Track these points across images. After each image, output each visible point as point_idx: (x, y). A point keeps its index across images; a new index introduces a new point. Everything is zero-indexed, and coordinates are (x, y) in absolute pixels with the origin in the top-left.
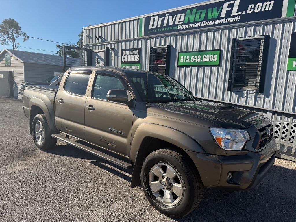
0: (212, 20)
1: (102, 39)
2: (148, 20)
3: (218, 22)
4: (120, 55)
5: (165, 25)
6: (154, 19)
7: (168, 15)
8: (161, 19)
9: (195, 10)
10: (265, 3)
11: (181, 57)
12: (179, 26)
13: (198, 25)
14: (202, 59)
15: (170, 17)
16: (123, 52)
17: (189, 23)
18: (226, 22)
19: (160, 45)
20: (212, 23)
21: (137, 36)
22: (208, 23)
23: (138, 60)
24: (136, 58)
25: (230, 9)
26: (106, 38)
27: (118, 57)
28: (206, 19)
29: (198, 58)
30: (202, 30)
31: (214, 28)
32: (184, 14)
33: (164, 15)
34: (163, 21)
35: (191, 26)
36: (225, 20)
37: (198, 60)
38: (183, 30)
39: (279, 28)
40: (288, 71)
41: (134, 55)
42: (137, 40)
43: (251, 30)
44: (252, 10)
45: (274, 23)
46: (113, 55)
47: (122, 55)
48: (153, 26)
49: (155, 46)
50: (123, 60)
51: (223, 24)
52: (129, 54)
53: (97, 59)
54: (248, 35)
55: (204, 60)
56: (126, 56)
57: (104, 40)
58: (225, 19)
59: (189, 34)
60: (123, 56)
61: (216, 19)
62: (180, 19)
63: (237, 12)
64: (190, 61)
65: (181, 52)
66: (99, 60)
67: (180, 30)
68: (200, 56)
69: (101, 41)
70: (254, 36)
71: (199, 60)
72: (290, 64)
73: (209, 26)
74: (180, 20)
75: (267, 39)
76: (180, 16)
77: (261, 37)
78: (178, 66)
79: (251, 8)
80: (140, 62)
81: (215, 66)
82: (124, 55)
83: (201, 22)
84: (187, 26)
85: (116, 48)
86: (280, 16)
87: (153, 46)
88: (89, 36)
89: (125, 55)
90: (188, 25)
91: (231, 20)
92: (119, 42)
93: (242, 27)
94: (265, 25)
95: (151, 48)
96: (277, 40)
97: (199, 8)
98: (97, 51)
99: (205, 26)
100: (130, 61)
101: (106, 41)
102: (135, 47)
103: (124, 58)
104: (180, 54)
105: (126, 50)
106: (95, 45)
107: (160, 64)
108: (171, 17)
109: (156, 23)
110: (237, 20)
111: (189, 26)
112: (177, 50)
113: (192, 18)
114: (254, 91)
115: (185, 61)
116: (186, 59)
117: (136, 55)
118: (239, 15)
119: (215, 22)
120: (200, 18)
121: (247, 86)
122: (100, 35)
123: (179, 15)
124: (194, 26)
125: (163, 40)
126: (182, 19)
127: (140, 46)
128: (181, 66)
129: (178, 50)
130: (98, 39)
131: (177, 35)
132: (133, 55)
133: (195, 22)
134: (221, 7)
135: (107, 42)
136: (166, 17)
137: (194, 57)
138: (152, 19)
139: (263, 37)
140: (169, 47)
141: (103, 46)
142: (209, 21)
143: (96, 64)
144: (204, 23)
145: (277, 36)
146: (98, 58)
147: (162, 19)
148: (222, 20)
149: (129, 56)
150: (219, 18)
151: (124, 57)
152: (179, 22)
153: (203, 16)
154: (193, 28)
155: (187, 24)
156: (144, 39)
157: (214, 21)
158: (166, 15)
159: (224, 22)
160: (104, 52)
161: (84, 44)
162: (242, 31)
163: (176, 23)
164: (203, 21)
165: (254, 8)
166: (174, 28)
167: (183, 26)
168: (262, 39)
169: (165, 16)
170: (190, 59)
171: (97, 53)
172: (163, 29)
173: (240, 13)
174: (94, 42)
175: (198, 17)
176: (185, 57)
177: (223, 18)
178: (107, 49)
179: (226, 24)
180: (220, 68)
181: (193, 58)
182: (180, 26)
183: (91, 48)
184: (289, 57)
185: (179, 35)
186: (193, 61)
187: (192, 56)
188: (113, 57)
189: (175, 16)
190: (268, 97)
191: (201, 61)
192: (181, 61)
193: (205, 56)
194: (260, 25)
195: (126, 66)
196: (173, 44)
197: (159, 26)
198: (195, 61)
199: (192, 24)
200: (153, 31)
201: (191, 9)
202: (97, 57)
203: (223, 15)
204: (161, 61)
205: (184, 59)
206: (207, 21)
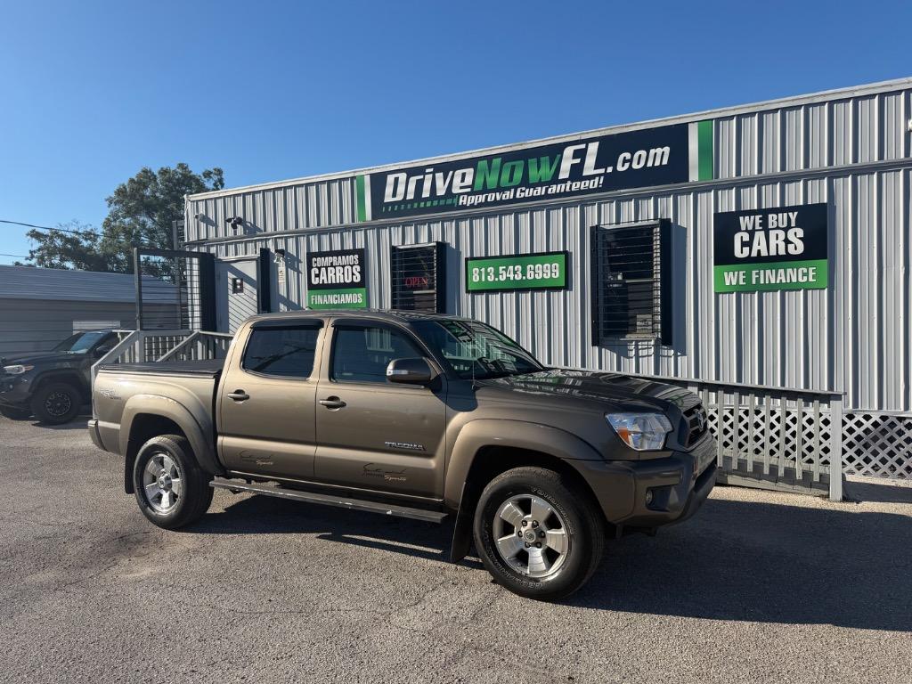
0: (540, 184)
1: (245, 228)
2: (378, 181)
3: (554, 189)
4: (303, 267)
5: (426, 194)
6: (396, 180)
7: (432, 170)
8: (413, 180)
9: (497, 162)
10: (652, 151)
11: (474, 270)
12: (461, 197)
13: (508, 195)
14: (524, 273)
15: (437, 175)
16: (314, 259)
17: (485, 190)
18: (573, 189)
19: (417, 242)
20: (540, 191)
21: (353, 221)
22: (529, 192)
23: (357, 279)
24: (353, 274)
25: (578, 161)
26: (260, 224)
27: (299, 272)
28: (526, 183)
29: (515, 273)
30: (517, 208)
31: (547, 204)
32: (472, 170)
33: (420, 171)
34: (420, 184)
35: (491, 197)
36: (571, 186)
37: (516, 276)
38: (472, 206)
39: (686, 202)
40: (717, 295)
41: (346, 268)
42: (353, 229)
43: (628, 209)
44: (627, 165)
45: (676, 194)
46: (282, 268)
47: (310, 267)
48: (394, 195)
49: (403, 244)
50: (315, 281)
51: (565, 194)
52: (332, 263)
53: (234, 280)
54: (624, 218)
55: (530, 276)
56: (323, 270)
57: (252, 231)
58: (569, 183)
59: (487, 216)
60: (314, 271)
61: (549, 184)
62: (463, 181)
63: (595, 169)
64: (497, 279)
65: (472, 258)
66: (238, 281)
67: (464, 207)
68: (520, 267)
69: (245, 233)
70: (636, 221)
71: (519, 277)
72: (720, 279)
73: (533, 198)
74: (463, 184)
75: (666, 225)
76: (464, 175)
77: (652, 222)
79: (625, 161)
80: (363, 284)
81: (557, 289)
82: (317, 267)
83: (516, 188)
84: (482, 198)
85: (292, 250)
86: (686, 178)
87: (397, 242)
88: (205, 219)
89: (319, 269)
90: (484, 196)
91: (582, 185)
92: (298, 234)
93: (610, 200)
94: (657, 196)
95: (393, 249)
96: (686, 229)
97: (506, 157)
98: (231, 257)
99: (525, 199)
100: (334, 282)
101: (260, 231)
102: (349, 246)
103: (318, 276)
104: (469, 262)
105: (321, 254)
106: (226, 242)
107: (421, 289)
108: (439, 176)
109: (401, 189)
110: (596, 186)
111: (487, 197)
112: (460, 253)
113: (492, 180)
114: (652, 343)
115: (483, 279)
116: (487, 274)
117: (352, 266)
118: (600, 175)
119: (547, 189)
120: (511, 179)
121: (634, 331)
122: (240, 214)
123: (459, 173)
124: (498, 198)
125: (424, 230)
126: (468, 180)
127: (360, 245)
128: (475, 292)
129: (465, 253)
130: (234, 227)
131: (459, 219)
132: (343, 266)
133: (500, 189)
134: (559, 156)
135: (264, 233)
136: (427, 176)
137: (506, 270)
138: (391, 179)
139: (657, 222)
140: (442, 246)
141: (250, 246)
142: (534, 186)
143: (230, 292)
144: (522, 191)
145: (685, 221)
146: (234, 277)
147: (417, 181)
148: (563, 185)
149: (332, 269)
150: (555, 180)
151: (317, 272)
152: (461, 188)
153: (518, 175)
154: (496, 203)
155: (481, 193)
156: (372, 227)
157: (544, 188)
158: (428, 171)
159: (568, 189)
160: (255, 262)
161: (188, 239)
162: (609, 211)
163: (455, 190)
164: (520, 186)
165: (631, 161)
166: (449, 201)
167: (473, 197)
168: (655, 226)
169: (425, 174)
170: (497, 274)
171: (233, 264)
172: (422, 205)
173: (602, 171)
174: (221, 234)
175: (505, 177)
176: (483, 270)
177: (564, 181)
178: (265, 252)
179: (571, 193)
180: (568, 292)
181: (504, 272)
182: (466, 196)
183: (213, 250)
184: (715, 264)
185: (463, 218)
186: (505, 278)
187: (501, 268)
188: (284, 272)
189: (451, 173)
190: (684, 354)
191: (524, 278)
192: (474, 280)
193: (532, 266)
194: (647, 197)
195: (325, 296)
196: (451, 240)
197: (410, 196)
198: (508, 278)
199: (494, 195)
200: (396, 207)
201: (489, 158)
202: (231, 276)
203: (564, 174)
204: (420, 280)
205: (480, 274)
206: (529, 186)
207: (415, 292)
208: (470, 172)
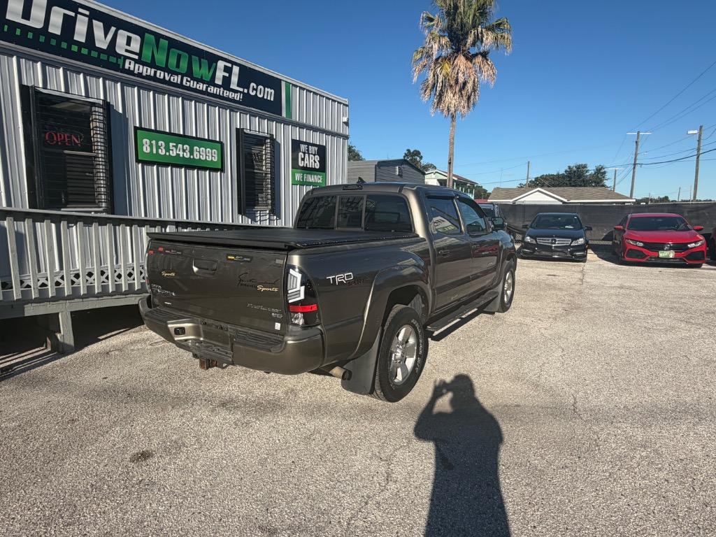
11: (144, 140)
13: (176, 79)
14: (191, 152)
17: (152, 64)
19: (67, 91)
25: (227, 75)
29: (184, 151)
30: (185, 94)
31: (208, 100)
35: (160, 74)
37: (185, 154)
39: (280, 128)
40: (292, 184)
43: (255, 122)
45: (277, 121)
49: (45, 86)
54: (253, 128)
55: (196, 156)
59: (156, 91)
64: (167, 154)
65: (141, 128)
68: (188, 147)
70: (259, 132)
71: (187, 155)
72: (293, 176)
74: (128, 48)
75: (272, 139)
77: (266, 135)
78: (138, 161)
81: (216, 170)
84: (151, 72)
87: (33, 81)
93: (246, 113)
94: (268, 119)
95: (26, 88)
96: (280, 144)
99: (189, 88)
104: (139, 131)
112: (128, 119)
114: (268, 212)
115: (155, 151)
116: (158, 147)
121: (258, 205)
125: (78, 80)
128: (145, 163)
129: (133, 121)
131: (124, 83)
137: (176, 147)
139: (268, 135)
140: (107, 107)
144: (187, 81)
145: (280, 139)
158: (80, 10)
162: (245, 120)
168: (267, 138)
170: (168, 149)
176: (153, 142)
180: (223, 174)
181: (174, 149)
184: (292, 168)
185: (130, 84)
186: (174, 155)
187: (171, 144)
190: (280, 219)
191: (192, 157)
192: (145, 150)
193: (198, 148)
194: (264, 118)
196: (115, 102)
204: (70, 137)
205: (151, 145)
206: (194, 79)
207: (66, 152)
208: (136, 39)
